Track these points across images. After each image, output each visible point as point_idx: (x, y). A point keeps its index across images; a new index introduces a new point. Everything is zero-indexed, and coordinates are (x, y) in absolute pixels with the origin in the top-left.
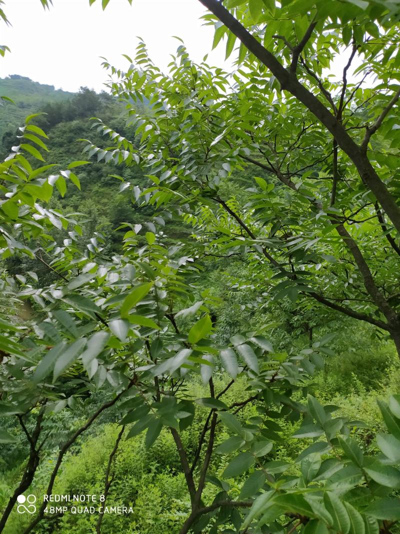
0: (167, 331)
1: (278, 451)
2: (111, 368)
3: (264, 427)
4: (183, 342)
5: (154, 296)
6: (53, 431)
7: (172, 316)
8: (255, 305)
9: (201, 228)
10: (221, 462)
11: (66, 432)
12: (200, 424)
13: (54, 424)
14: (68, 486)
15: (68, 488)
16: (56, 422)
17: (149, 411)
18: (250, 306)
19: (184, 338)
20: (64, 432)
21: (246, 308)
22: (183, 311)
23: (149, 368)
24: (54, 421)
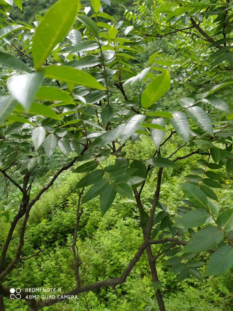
0: (118, 101)
1: (185, 167)
2: (62, 136)
3: (206, 177)
4: (132, 107)
5: (100, 58)
6: (59, 159)
7: (121, 84)
8: (181, 79)
9: (139, 23)
10: (152, 174)
11: (66, 159)
12: (140, 155)
13: (59, 155)
14: (70, 187)
15: (70, 188)
16: (60, 154)
17: (104, 174)
18: (176, 80)
19: (132, 104)
20: (65, 159)
21: (174, 82)
22: (130, 79)
23: (101, 134)
24: (59, 154)
